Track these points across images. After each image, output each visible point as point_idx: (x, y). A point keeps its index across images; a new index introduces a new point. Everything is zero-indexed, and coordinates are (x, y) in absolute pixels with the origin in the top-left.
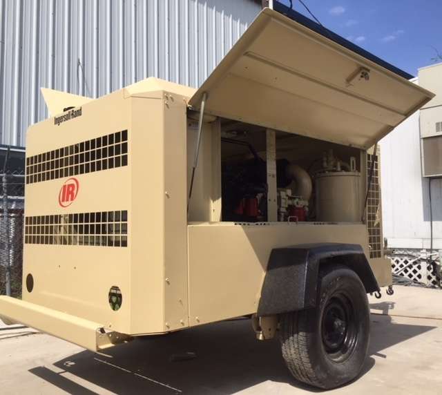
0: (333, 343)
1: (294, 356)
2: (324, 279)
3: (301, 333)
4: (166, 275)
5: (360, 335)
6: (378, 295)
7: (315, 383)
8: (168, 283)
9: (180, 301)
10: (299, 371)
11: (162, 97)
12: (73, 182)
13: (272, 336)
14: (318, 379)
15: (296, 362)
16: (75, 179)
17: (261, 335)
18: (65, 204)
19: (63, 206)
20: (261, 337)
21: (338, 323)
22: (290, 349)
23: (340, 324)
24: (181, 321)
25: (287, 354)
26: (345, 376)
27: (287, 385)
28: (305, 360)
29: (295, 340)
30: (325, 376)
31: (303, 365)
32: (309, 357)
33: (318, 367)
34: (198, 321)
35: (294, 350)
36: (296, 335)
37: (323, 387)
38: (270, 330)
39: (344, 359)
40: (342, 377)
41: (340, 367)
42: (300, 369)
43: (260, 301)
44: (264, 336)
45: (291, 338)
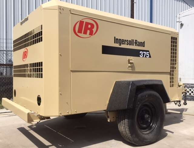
0: (144, 125)
1: (123, 130)
2: (139, 96)
3: (126, 120)
4: (60, 91)
5: (159, 123)
6: (179, 105)
7: (133, 143)
8: (61, 94)
9: (67, 103)
10: (126, 137)
11: (57, 9)
12: (26, 50)
13: (115, 121)
14: (134, 141)
15: (124, 133)
16: (26, 49)
17: (109, 120)
18: (24, 60)
19: (24, 61)
20: (109, 121)
21: (147, 116)
22: (121, 127)
23: (147, 117)
24: (68, 111)
25: (120, 129)
26: (149, 140)
27: (121, 142)
28: (128, 132)
29: (124, 123)
30: (138, 140)
31: (127, 134)
32: (129, 131)
33: (134, 136)
34: (76, 112)
35: (123, 127)
36: (124, 121)
37: (137, 145)
38: (113, 118)
39: (149, 133)
40: (147, 141)
41: (146, 136)
42: (126, 136)
43: (108, 105)
44: (110, 120)
45: (122, 122)
